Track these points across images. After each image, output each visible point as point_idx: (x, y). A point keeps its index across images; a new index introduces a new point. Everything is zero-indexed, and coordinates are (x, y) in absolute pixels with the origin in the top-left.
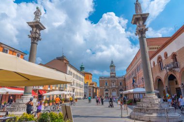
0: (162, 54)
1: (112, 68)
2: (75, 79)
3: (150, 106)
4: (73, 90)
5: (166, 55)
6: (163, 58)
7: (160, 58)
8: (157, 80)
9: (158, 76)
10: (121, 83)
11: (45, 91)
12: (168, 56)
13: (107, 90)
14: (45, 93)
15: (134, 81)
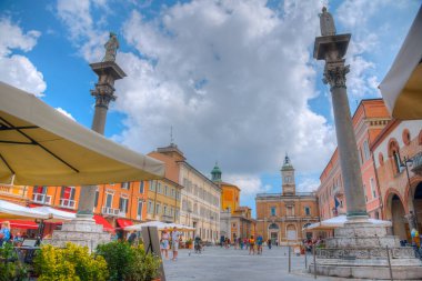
0: (397, 134)
1: (287, 173)
2: (198, 199)
3: (353, 242)
4: (194, 223)
5: (407, 135)
6: (401, 145)
7: (393, 144)
8: (390, 199)
9: (391, 189)
10: (307, 210)
11: (130, 222)
12: (412, 138)
13: (274, 226)
14: (130, 224)
15: (337, 204)
